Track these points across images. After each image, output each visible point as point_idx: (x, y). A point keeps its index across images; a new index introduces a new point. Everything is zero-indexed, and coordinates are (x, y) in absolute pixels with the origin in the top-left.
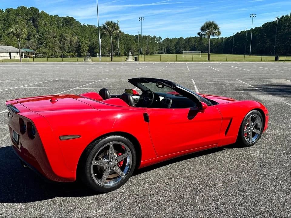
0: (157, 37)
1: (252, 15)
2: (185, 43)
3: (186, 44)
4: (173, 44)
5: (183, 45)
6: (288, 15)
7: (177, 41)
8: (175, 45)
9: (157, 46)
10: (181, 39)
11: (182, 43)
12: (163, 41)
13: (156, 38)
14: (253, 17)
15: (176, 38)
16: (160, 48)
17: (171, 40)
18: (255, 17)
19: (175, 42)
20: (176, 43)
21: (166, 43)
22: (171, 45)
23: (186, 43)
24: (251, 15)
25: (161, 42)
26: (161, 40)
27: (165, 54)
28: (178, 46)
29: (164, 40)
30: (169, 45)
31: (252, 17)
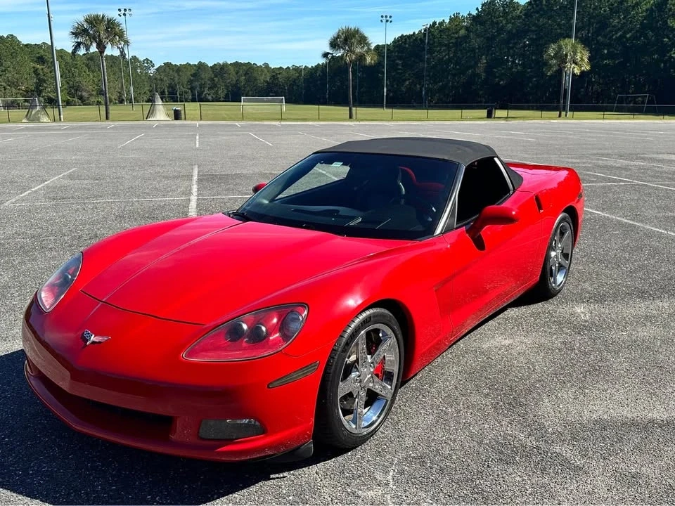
0: (141, 59)
1: (384, 18)
2: (213, 76)
3: (216, 79)
4: (185, 79)
5: (209, 82)
6: (444, 20)
7: (193, 72)
8: (190, 81)
9: (145, 83)
10: (201, 66)
11: (206, 76)
12: (157, 70)
13: (139, 62)
14: (387, 21)
15: (188, 64)
16: (151, 86)
17: (178, 69)
18: (391, 22)
19: (189, 73)
20: (191, 75)
21: (166, 75)
22: (179, 79)
23: (216, 76)
24: (382, 17)
25: (152, 71)
26: (153, 66)
27: (167, 102)
28: (197, 84)
29: (161, 67)
30: (173, 80)
31: (384, 21)
